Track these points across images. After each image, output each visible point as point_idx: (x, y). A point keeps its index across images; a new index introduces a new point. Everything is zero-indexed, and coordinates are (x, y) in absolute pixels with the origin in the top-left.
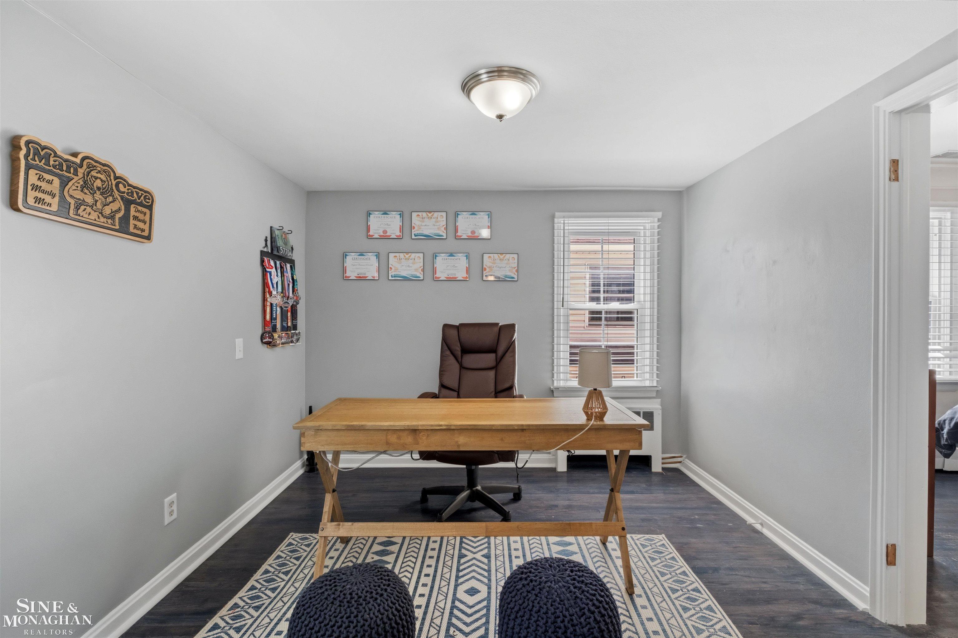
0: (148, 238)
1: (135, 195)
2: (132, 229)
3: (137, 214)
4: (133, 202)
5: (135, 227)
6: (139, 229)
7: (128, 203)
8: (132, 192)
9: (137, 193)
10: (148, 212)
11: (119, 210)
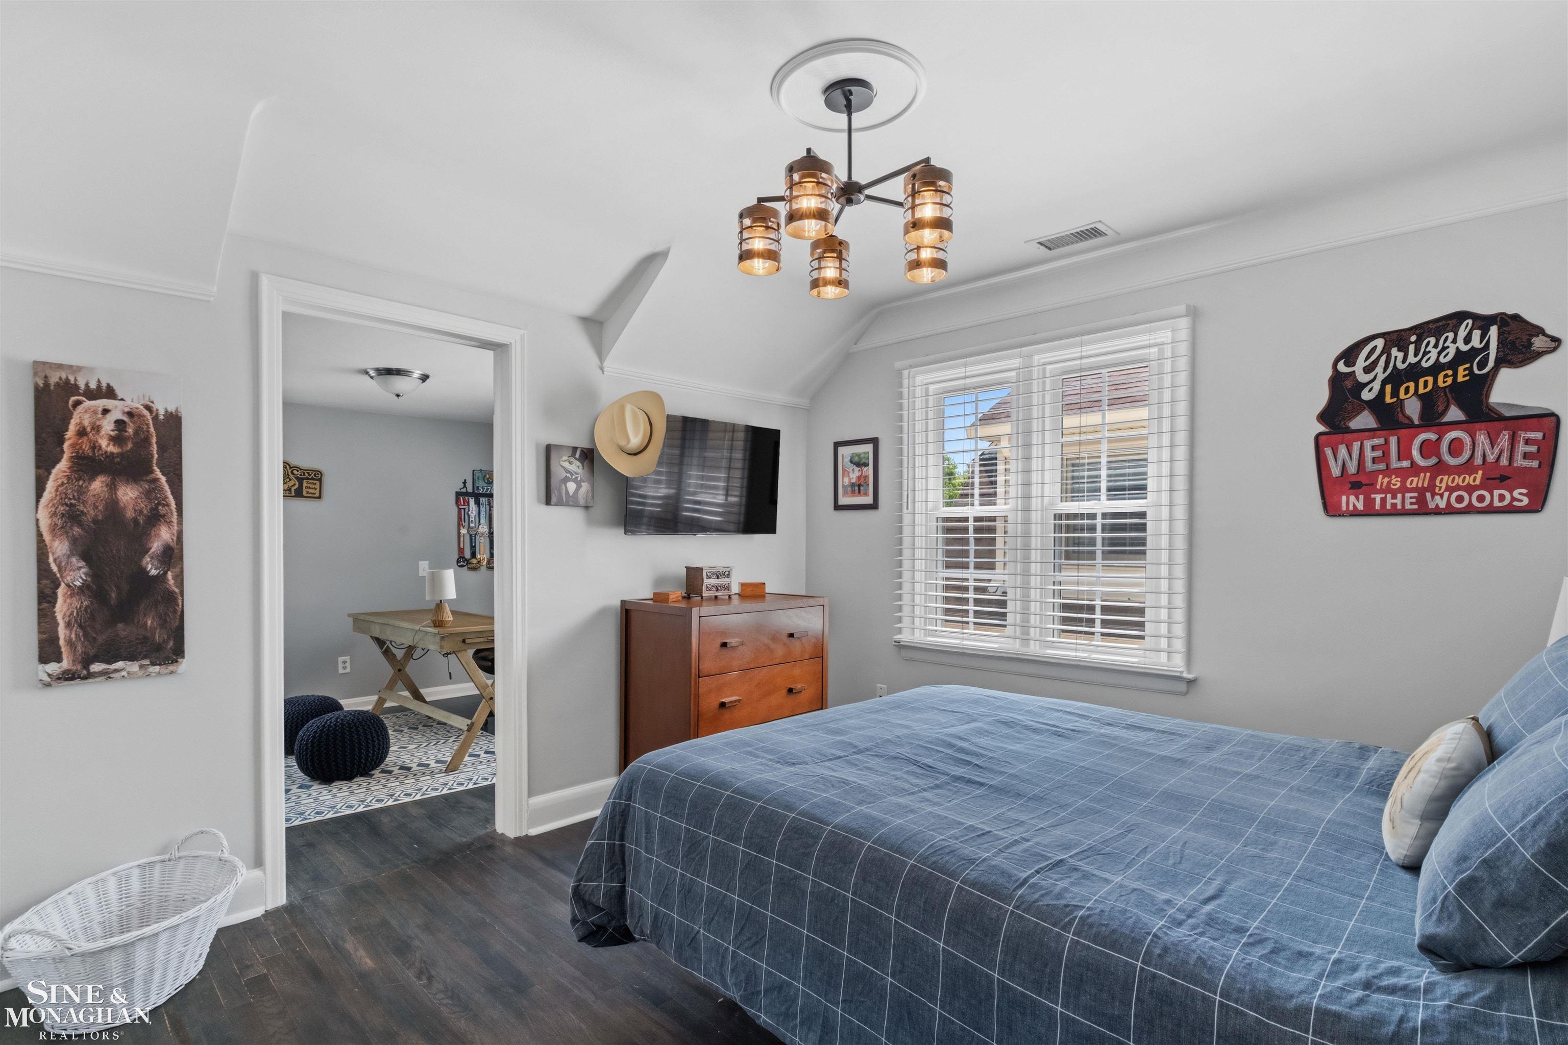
0: (320, 497)
1: (306, 474)
2: (304, 494)
3: (309, 485)
4: (303, 479)
5: (307, 493)
6: (311, 493)
7: (300, 480)
8: (304, 473)
9: (308, 473)
10: (318, 483)
11: (295, 484)
